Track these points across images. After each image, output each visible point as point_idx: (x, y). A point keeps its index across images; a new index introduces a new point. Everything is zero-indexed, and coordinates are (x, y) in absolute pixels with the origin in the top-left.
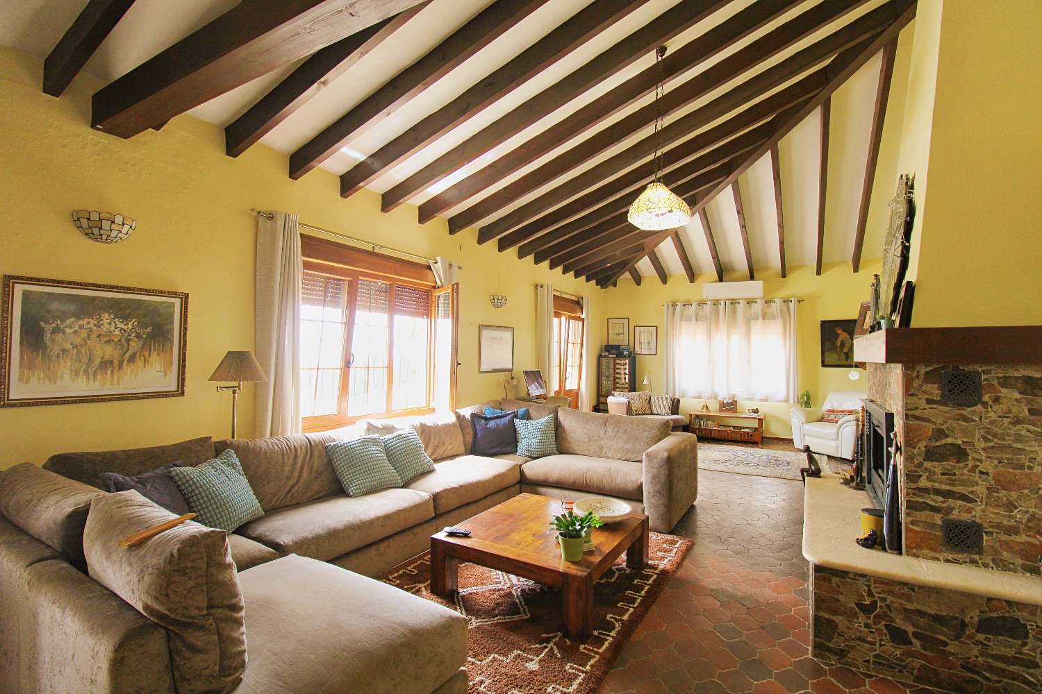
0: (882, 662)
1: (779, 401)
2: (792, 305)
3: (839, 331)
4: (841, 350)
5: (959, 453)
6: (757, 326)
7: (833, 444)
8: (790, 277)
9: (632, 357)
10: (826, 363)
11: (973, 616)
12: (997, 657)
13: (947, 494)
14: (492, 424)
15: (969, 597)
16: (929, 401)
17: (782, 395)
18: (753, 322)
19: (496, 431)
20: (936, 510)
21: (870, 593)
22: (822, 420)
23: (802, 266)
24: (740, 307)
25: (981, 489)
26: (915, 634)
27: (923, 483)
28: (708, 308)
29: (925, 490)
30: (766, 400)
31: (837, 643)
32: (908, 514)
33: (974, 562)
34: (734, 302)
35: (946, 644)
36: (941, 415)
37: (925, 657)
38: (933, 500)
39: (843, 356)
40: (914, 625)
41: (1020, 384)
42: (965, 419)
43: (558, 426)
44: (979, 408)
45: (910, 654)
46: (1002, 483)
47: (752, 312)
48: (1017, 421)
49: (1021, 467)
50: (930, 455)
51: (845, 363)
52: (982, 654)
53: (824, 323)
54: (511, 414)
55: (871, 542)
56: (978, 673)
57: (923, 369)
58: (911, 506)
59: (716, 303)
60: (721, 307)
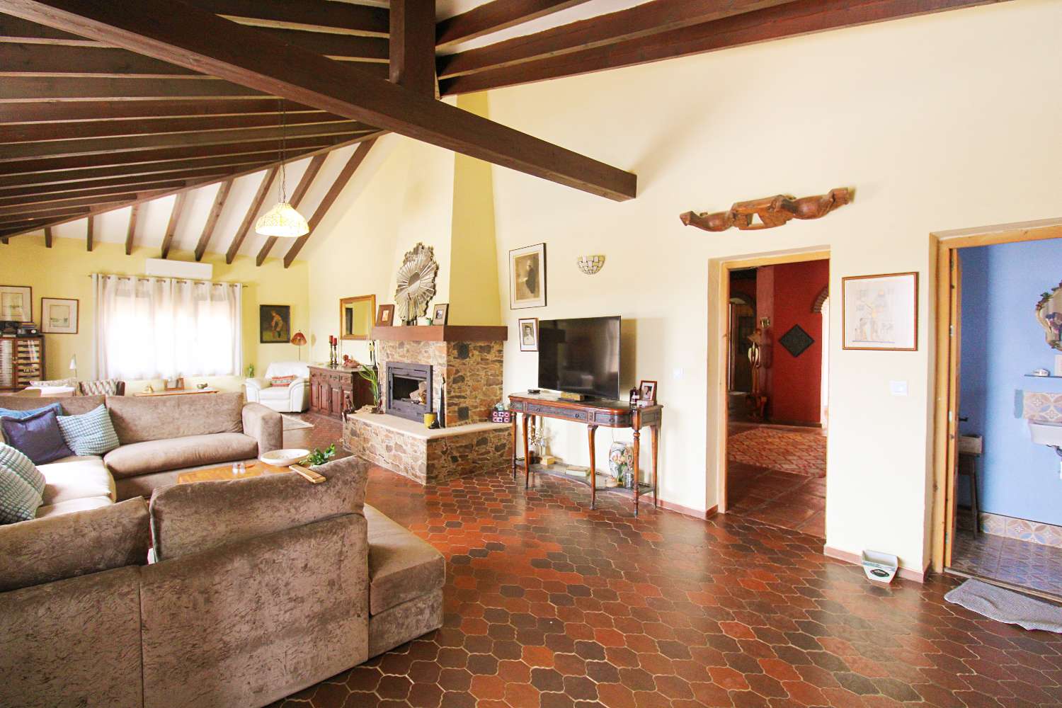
0: (450, 474)
1: (228, 374)
2: (237, 290)
3: (274, 314)
4: (275, 329)
5: (462, 379)
6: (205, 308)
7: (286, 402)
8: (235, 263)
9: (40, 336)
10: (264, 340)
11: (475, 441)
12: (482, 454)
13: (459, 397)
14: (32, 426)
15: (474, 433)
16: (454, 358)
17: (228, 369)
18: (200, 303)
19: (40, 433)
20: (456, 404)
21: (446, 446)
22: (271, 385)
23: (244, 257)
24: (188, 287)
25: (468, 393)
26: (460, 457)
27: (453, 394)
28: (150, 285)
29: (453, 397)
30: (214, 375)
31: (436, 472)
32: (448, 409)
33: (466, 423)
34: (180, 281)
35: (467, 456)
36: (457, 363)
37: (462, 464)
38: (456, 401)
39: (277, 334)
40: (460, 452)
41: (479, 349)
42: (464, 364)
44: (468, 359)
45: (458, 465)
46: (475, 389)
47: (200, 292)
48: (478, 364)
49: (478, 381)
50: (455, 381)
51: (278, 339)
52: (478, 455)
53: (262, 307)
54: (49, 411)
55: (435, 426)
56: (476, 463)
57: (453, 344)
58: (449, 405)
59: (160, 280)
60: (166, 286)
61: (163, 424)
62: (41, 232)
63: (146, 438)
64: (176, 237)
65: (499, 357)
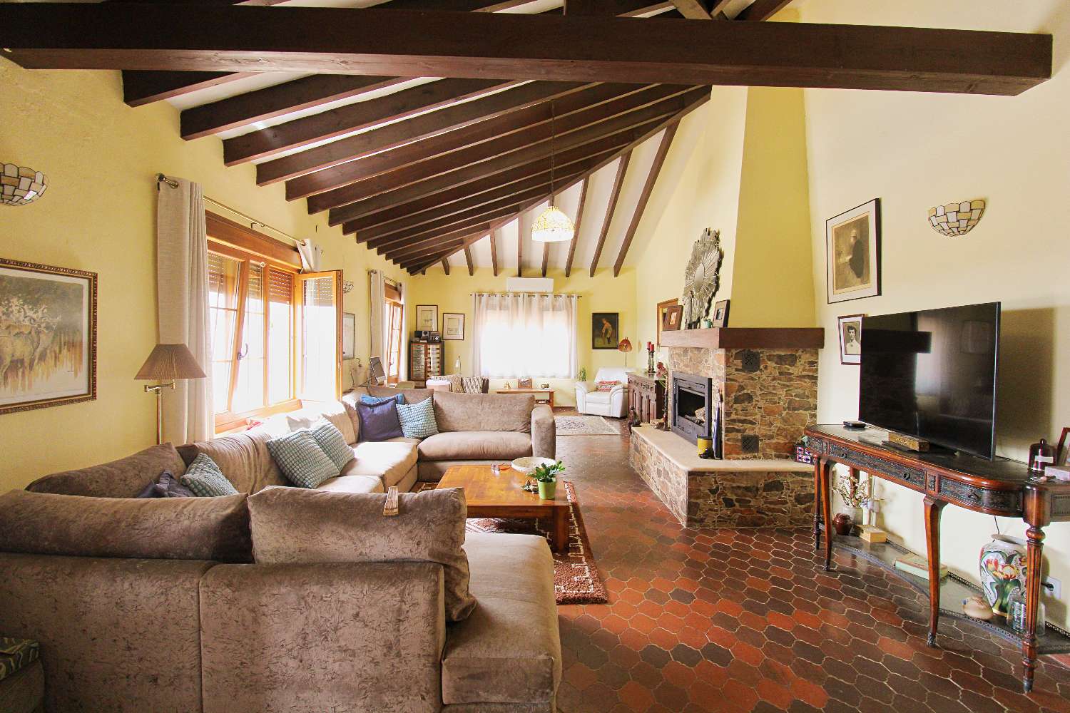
0: (721, 520)
1: (565, 378)
2: (573, 299)
3: (605, 322)
4: (605, 336)
5: (749, 398)
6: (548, 316)
7: (607, 407)
8: (573, 276)
9: (441, 342)
10: (596, 346)
11: (761, 484)
12: (771, 503)
13: (743, 422)
14: (377, 411)
15: (760, 473)
16: (737, 370)
17: (566, 373)
18: (545, 313)
19: (381, 416)
20: (738, 431)
21: (716, 482)
22: (597, 390)
23: (580, 269)
24: (536, 300)
25: (758, 417)
26: (736, 500)
27: (733, 416)
28: (509, 300)
29: (734, 421)
30: (554, 377)
31: (700, 515)
32: (726, 436)
33: (755, 457)
34: (530, 295)
35: (750, 501)
36: (741, 377)
37: (741, 512)
38: (738, 426)
39: (606, 340)
40: (736, 495)
41: (775, 359)
42: (753, 379)
43: (436, 408)
44: (758, 372)
45: (734, 512)
46: (769, 413)
47: (545, 304)
48: (774, 379)
49: (775, 403)
50: (737, 400)
51: (608, 346)
52: (765, 503)
53: (595, 315)
54: (392, 400)
55: (708, 455)
56: (763, 513)
57: (734, 352)
58: (727, 430)
59: (516, 295)
60: (520, 299)
61: (469, 418)
62: (440, 264)
63: (455, 429)
64: (525, 258)
65: (809, 371)
